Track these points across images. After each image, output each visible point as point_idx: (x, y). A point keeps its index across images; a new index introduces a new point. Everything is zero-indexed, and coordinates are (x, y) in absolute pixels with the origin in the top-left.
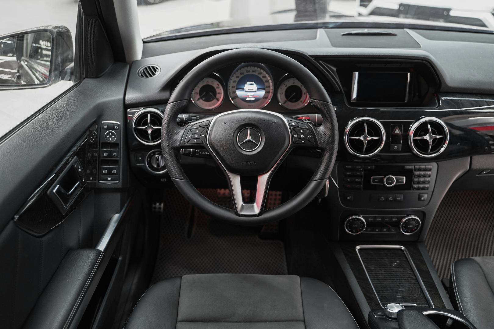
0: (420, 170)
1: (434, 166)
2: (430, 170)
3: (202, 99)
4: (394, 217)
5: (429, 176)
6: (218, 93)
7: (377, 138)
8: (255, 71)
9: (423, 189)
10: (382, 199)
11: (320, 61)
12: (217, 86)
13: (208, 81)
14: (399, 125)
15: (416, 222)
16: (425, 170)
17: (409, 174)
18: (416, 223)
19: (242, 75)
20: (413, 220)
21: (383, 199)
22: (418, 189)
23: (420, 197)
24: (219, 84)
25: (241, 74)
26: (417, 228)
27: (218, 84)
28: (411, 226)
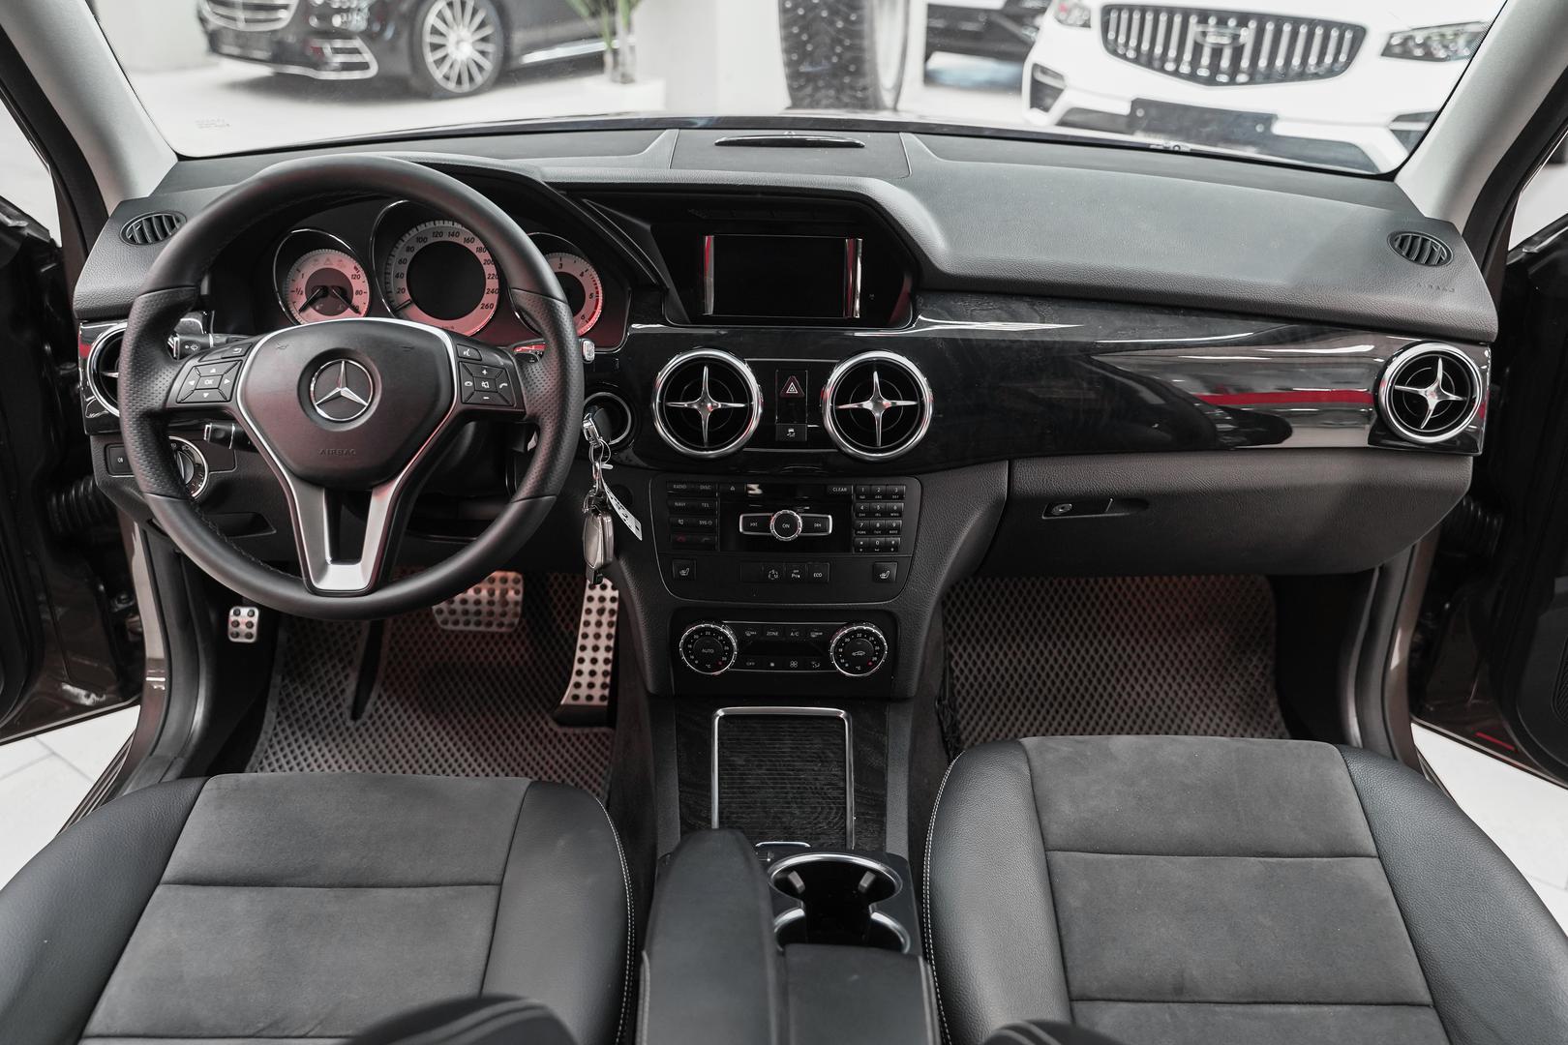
0: (871, 496)
1: (911, 487)
2: (901, 497)
3: (315, 309)
4: (812, 629)
5: (900, 513)
6: (358, 292)
7: (742, 405)
8: (456, 234)
9: (885, 548)
10: (772, 576)
11: (585, 200)
12: (355, 272)
13: (328, 260)
14: (797, 371)
15: (872, 642)
16: (887, 496)
17: (842, 508)
18: (874, 646)
19: (423, 245)
20: (863, 637)
21: (776, 577)
22: (869, 548)
23: (876, 571)
24: (359, 267)
25: (419, 240)
26: (880, 658)
27: (355, 268)
28: (861, 653)
